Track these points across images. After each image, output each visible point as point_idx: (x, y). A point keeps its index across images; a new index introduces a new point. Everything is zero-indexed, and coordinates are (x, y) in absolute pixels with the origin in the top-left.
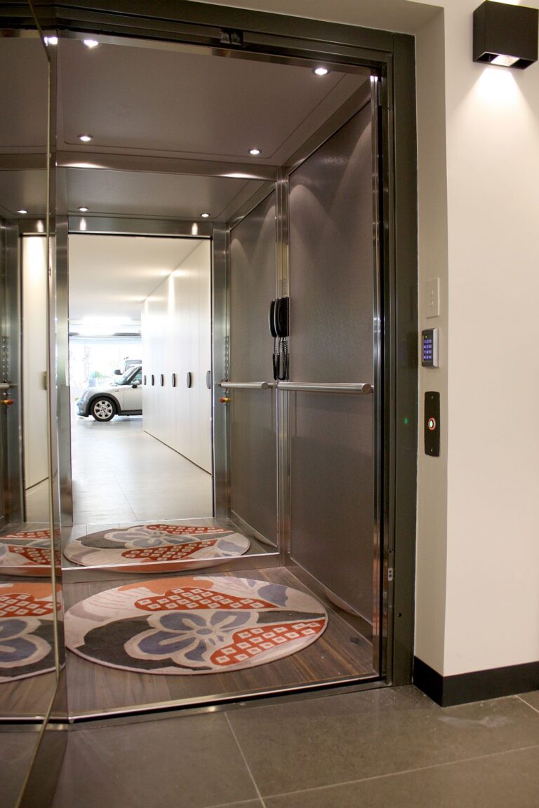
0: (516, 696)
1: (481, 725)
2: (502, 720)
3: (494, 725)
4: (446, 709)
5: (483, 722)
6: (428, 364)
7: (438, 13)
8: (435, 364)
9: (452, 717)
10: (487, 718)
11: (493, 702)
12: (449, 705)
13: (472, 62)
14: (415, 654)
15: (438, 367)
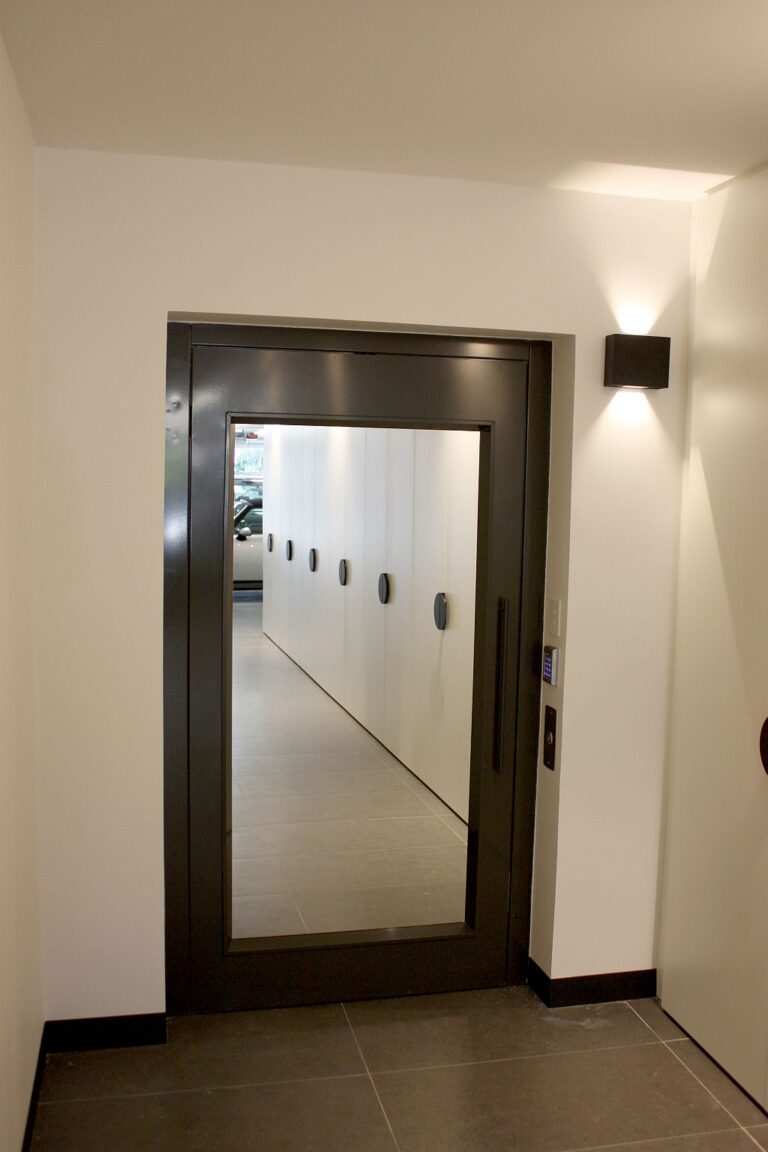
0: (625, 1002)
1: (580, 1026)
2: (601, 1023)
3: (593, 1026)
4: (552, 1010)
5: (582, 1024)
6: (548, 680)
7: (569, 340)
8: (553, 682)
9: (557, 1017)
10: (589, 1020)
11: (599, 1006)
12: (555, 1006)
13: (603, 387)
14: (530, 955)
15: (556, 686)
